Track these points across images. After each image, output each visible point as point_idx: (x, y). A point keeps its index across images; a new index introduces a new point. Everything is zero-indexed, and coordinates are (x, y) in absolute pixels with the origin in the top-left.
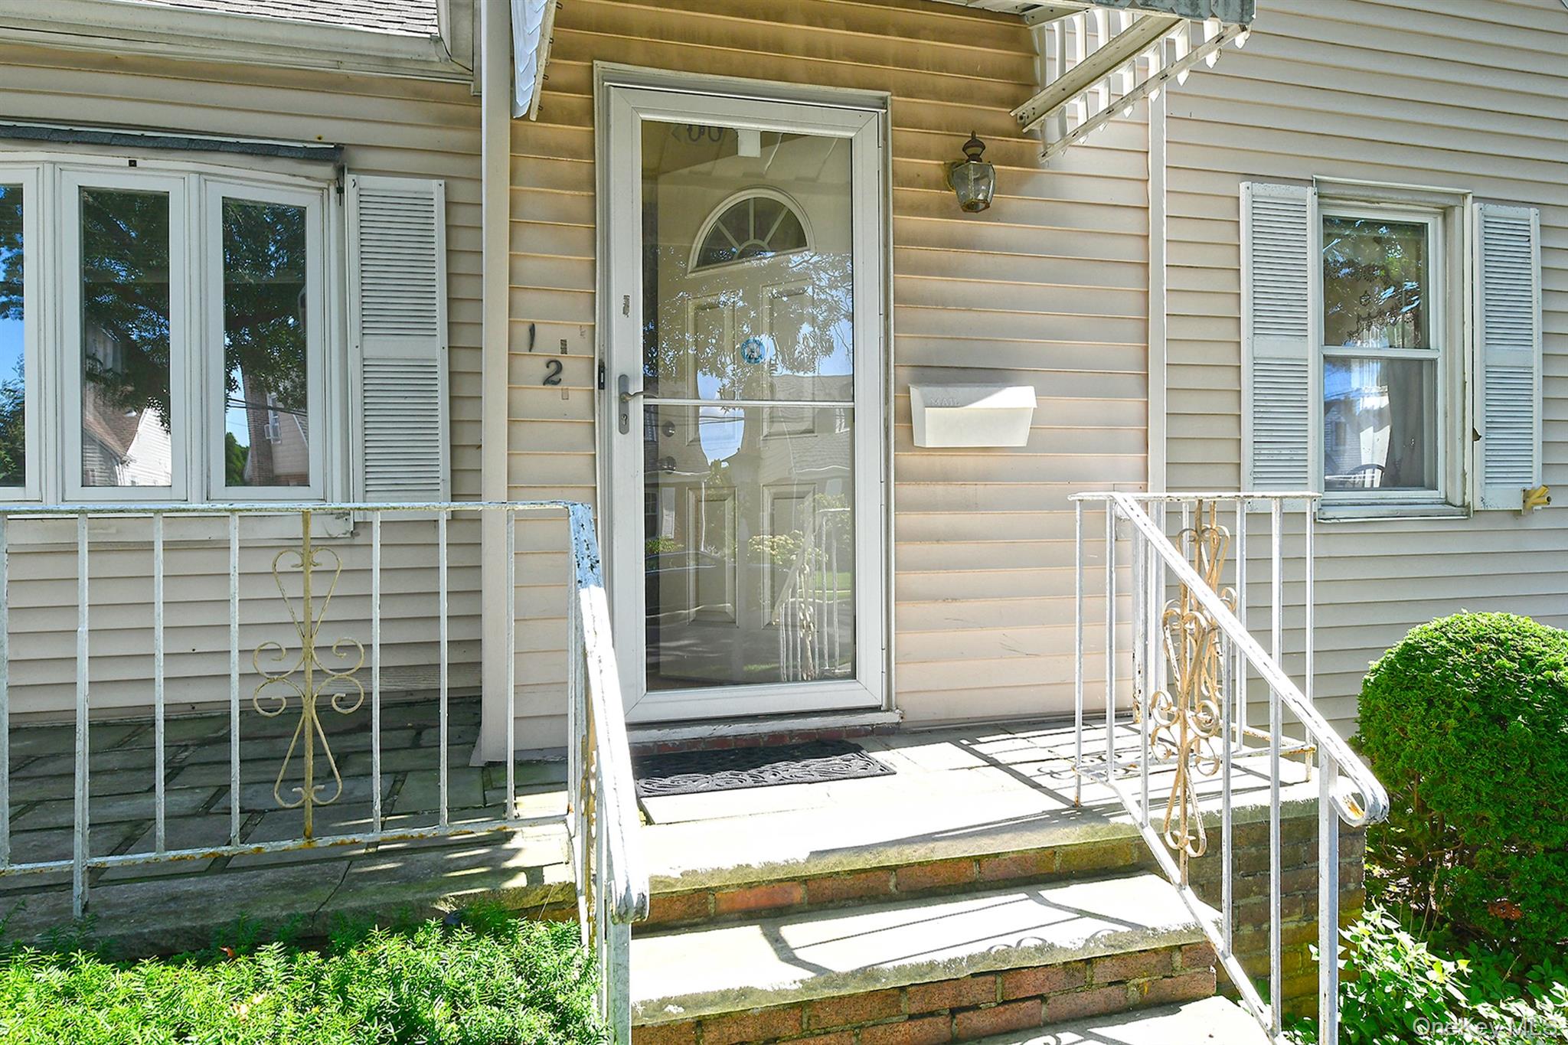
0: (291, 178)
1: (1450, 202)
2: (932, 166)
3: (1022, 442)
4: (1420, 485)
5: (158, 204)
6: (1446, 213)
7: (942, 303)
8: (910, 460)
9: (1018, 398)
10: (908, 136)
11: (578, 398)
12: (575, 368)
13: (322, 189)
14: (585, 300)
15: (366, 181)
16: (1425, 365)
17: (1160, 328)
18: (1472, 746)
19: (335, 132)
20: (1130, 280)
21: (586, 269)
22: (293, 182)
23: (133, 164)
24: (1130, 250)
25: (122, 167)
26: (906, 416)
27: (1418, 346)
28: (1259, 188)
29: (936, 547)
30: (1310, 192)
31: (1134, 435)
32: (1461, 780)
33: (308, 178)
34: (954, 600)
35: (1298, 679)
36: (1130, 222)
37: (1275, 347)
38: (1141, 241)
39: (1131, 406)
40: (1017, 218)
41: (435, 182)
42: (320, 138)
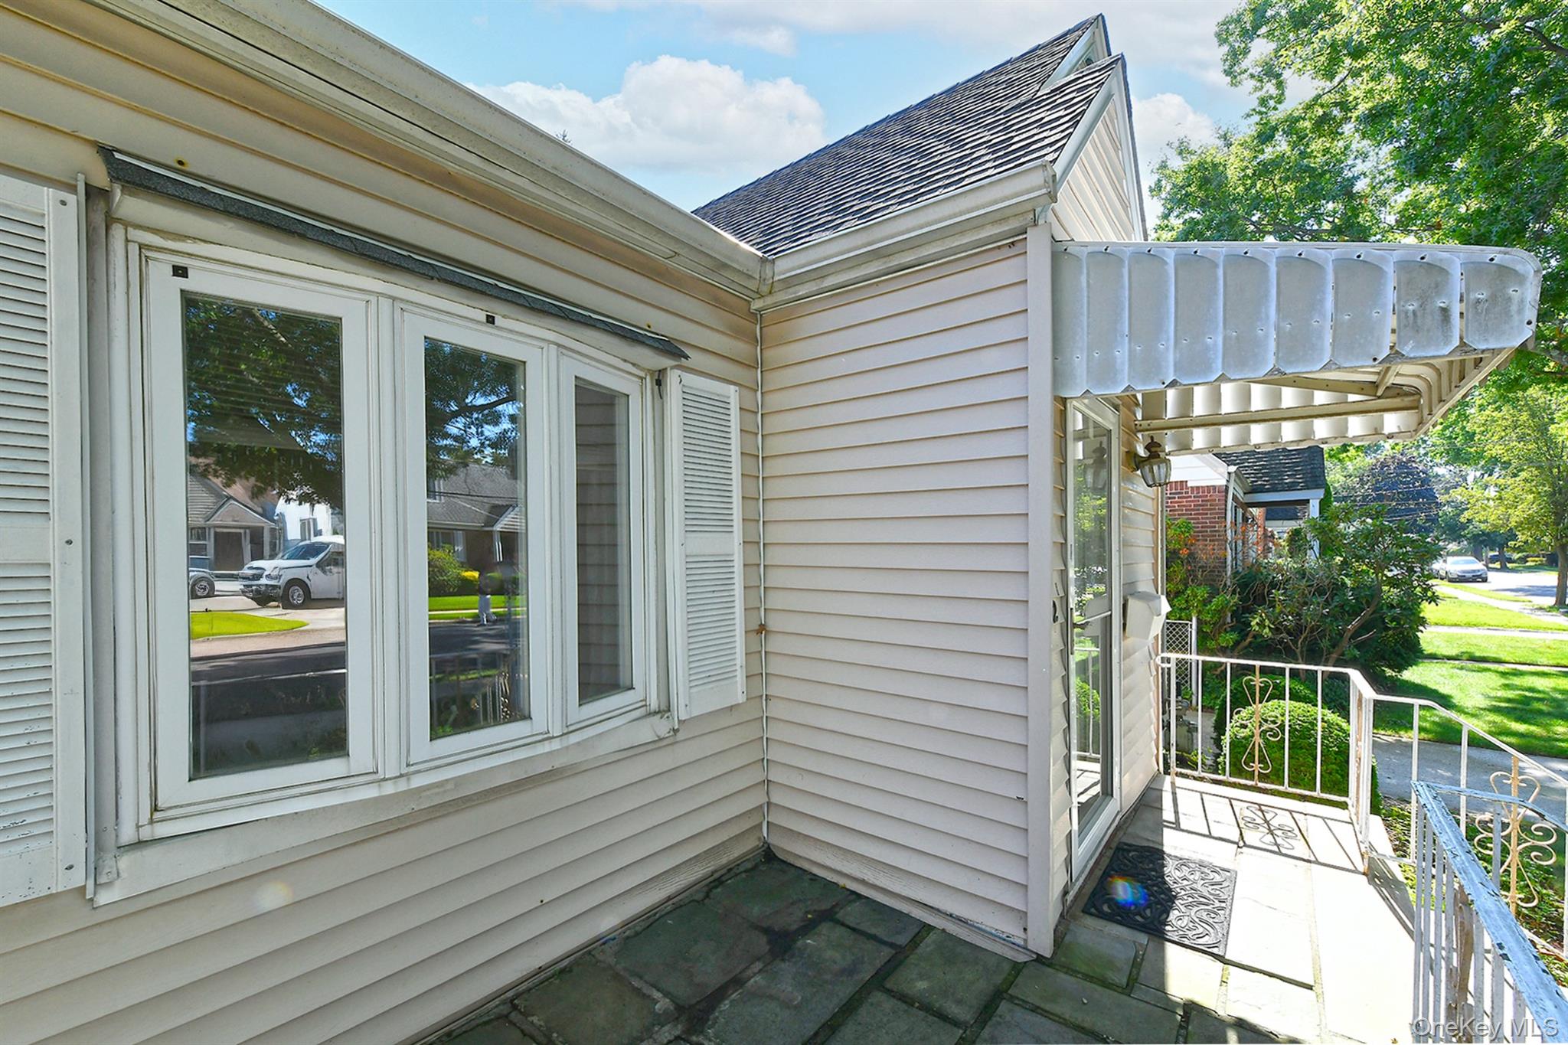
0: (622, 362)
13: (641, 378)
15: (690, 379)
22: (622, 367)
23: (490, 320)
25: (478, 322)
33: (634, 365)
41: (732, 388)
42: (649, 327)
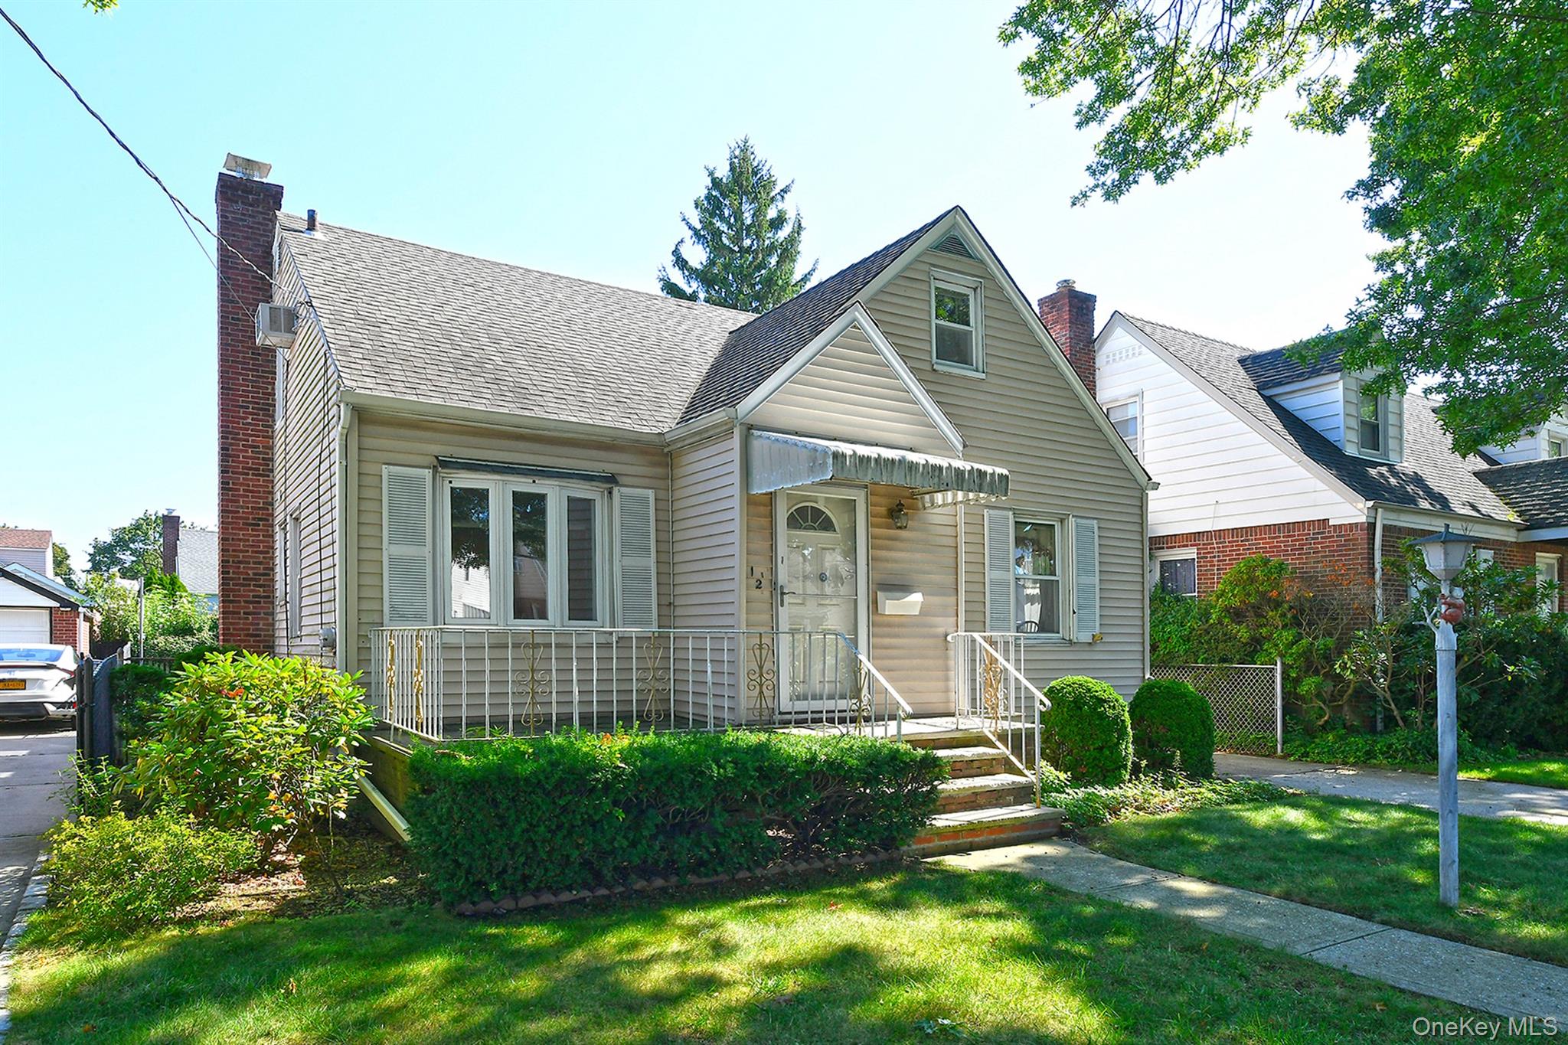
0: (592, 488)
1: (1064, 517)
2: (883, 510)
3: (917, 613)
4: (1053, 632)
5: (542, 498)
6: (1062, 521)
7: (887, 560)
8: (878, 619)
9: (916, 598)
10: (875, 499)
11: (767, 594)
12: (765, 583)
13: (603, 493)
14: (769, 558)
15: (624, 490)
16: (1054, 583)
17: (962, 568)
18: (1072, 716)
19: (610, 468)
20: (951, 552)
21: (769, 546)
23: (534, 482)
24: (950, 542)
25: (529, 483)
26: (875, 602)
27: (1051, 575)
28: (991, 512)
29: (884, 651)
30: (1011, 513)
31: (952, 611)
32: (1068, 728)
33: (597, 488)
34: (892, 670)
35: (1019, 670)
36: (950, 531)
37: (997, 575)
38: (954, 539)
39: (952, 600)
40: (913, 529)
41: (650, 491)
42: (604, 471)
